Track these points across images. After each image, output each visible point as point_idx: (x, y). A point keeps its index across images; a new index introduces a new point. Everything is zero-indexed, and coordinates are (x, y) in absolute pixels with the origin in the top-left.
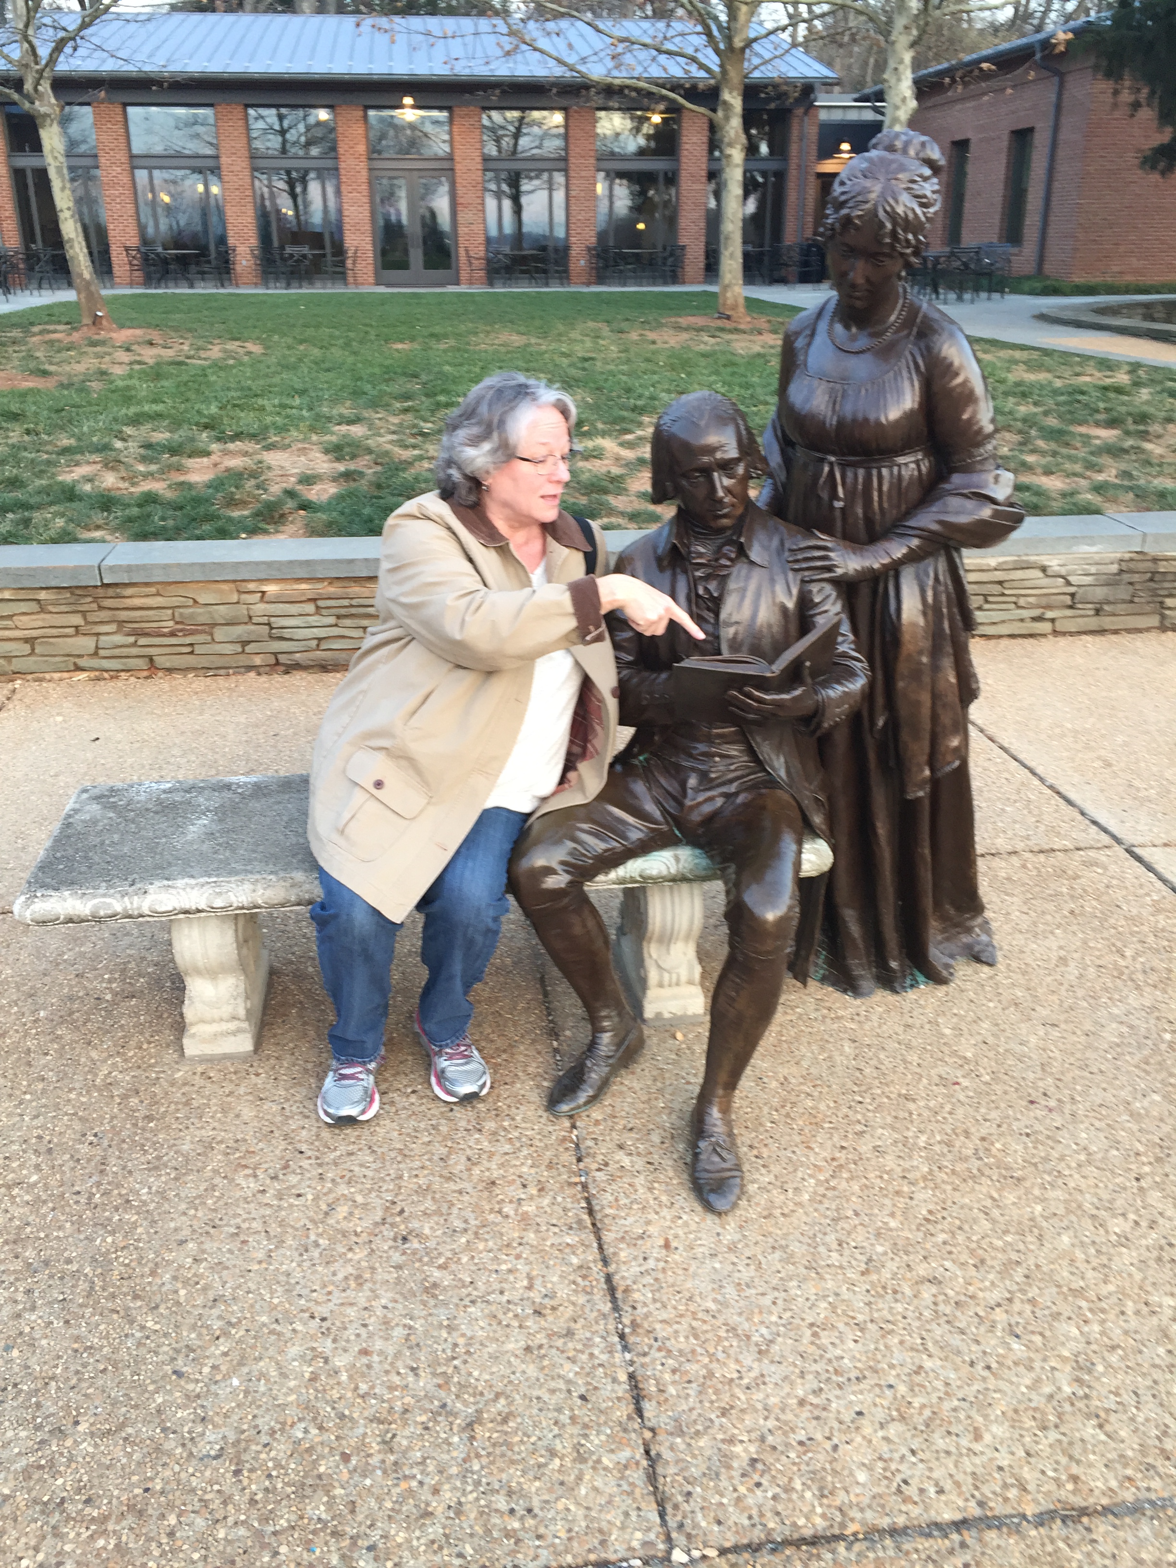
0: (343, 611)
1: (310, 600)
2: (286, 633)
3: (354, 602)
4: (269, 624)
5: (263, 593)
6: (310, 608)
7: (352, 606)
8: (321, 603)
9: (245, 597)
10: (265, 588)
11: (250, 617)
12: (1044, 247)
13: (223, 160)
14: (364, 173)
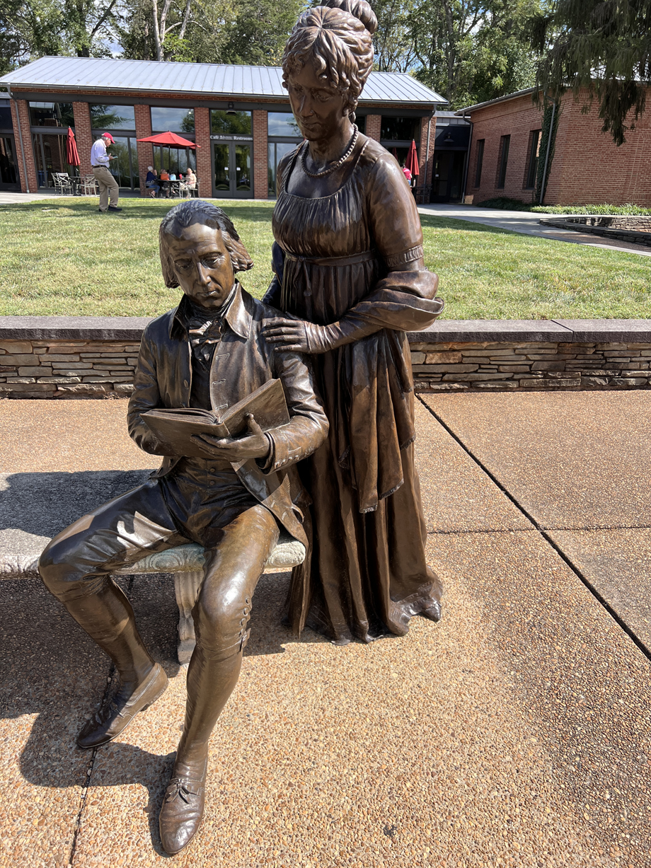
0: (96, 361)
1: (75, 353)
2: (62, 372)
3: (103, 355)
4: (52, 366)
5: (48, 348)
6: (77, 358)
7: (101, 358)
8: (82, 355)
9: (35, 350)
10: (49, 345)
11: (41, 363)
12: (545, 190)
13: (138, 133)
14: (208, 142)
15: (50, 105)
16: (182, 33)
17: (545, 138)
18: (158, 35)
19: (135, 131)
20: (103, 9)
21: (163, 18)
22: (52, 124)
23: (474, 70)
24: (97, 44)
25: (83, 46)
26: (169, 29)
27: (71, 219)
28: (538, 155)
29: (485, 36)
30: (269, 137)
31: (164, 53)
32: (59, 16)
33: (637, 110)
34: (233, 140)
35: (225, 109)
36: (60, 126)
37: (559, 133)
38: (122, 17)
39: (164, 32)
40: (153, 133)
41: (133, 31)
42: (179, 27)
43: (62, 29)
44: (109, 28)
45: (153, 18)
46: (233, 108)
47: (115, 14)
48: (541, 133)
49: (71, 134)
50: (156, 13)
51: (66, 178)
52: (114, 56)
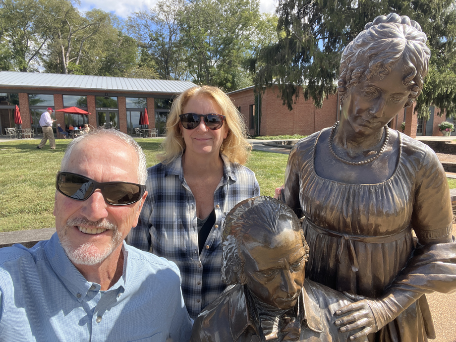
12: (260, 130)
13: (56, 107)
14: (95, 111)
15: (4, 95)
16: (78, 62)
17: (256, 108)
18: (65, 62)
19: (54, 107)
20: (35, 51)
21: (67, 55)
22: (6, 104)
23: (218, 80)
24: (31, 66)
25: (24, 67)
26: (71, 60)
27: (20, 154)
28: (254, 114)
29: (221, 67)
30: (127, 109)
31: (68, 71)
32: (10, 53)
33: (296, 96)
34: (108, 110)
35: (104, 96)
36: (10, 104)
37: (262, 106)
38: (45, 54)
39: (68, 62)
40: (64, 107)
41: (51, 61)
42: (76, 59)
43: (11, 59)
44: (38, 59)
45: (62, 55)
46: (107, 96)
47: (41, 53)
48: (254, 106)
49: (17, 108)
50: (63, 53)
51: (14, 131)
52: (40, 72)
